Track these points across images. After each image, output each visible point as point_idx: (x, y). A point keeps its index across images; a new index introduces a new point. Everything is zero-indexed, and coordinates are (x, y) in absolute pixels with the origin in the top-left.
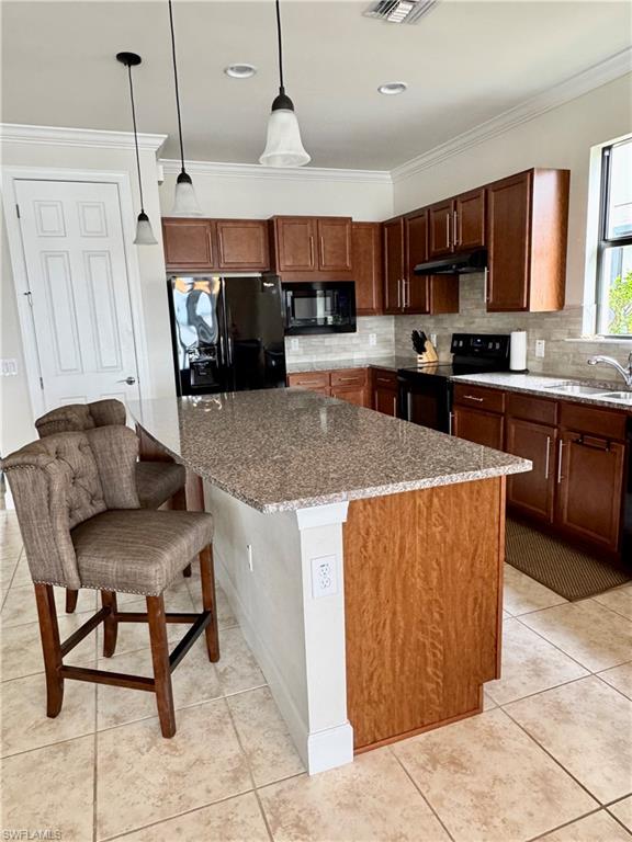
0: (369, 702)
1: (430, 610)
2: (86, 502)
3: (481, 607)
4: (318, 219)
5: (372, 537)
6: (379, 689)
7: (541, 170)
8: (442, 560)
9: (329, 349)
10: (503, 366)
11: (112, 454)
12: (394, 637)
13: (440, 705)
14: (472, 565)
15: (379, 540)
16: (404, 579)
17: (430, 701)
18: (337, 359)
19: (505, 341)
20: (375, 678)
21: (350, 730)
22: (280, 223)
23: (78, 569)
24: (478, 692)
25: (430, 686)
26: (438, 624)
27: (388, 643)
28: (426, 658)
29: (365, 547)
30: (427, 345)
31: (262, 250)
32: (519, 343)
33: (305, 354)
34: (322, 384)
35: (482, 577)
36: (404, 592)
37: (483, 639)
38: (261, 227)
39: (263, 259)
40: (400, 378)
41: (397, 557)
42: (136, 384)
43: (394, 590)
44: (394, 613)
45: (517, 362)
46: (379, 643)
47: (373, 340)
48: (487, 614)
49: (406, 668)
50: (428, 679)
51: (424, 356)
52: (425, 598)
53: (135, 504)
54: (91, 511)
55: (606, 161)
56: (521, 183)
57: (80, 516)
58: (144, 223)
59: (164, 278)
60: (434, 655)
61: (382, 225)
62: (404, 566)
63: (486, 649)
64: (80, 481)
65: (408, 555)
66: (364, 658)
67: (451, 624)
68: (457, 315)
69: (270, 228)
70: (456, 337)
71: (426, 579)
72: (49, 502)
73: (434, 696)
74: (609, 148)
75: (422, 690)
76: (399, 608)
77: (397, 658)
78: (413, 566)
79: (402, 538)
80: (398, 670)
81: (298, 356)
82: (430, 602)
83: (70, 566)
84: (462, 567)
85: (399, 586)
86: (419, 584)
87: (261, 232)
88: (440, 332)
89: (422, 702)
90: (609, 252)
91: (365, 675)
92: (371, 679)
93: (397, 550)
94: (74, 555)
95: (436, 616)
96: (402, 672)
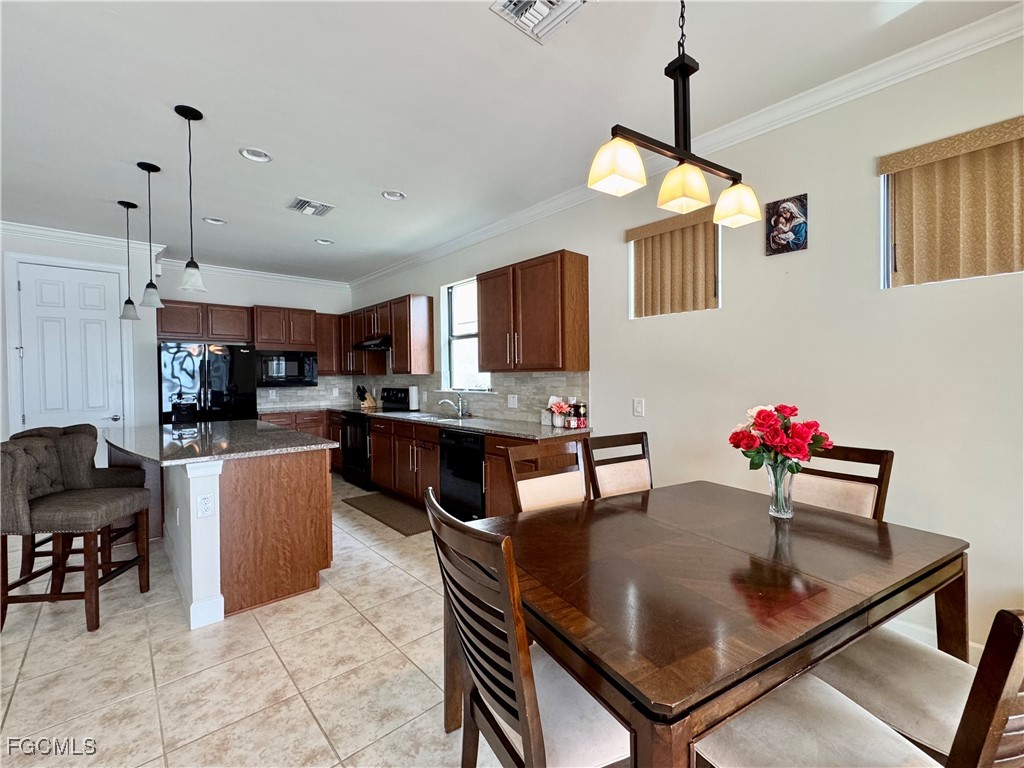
0: (238, 582)
1: (281, 527)
2: (47, 485)
3: (316, 524)
4: (289, 309)
5: (240, 483)
6: (245, 575)
7: (415, 296)
8: (288, 497)
9: (301, 399)
10: (407, 410)
11: (74, 452)
12: (256, 542)
13: (288, 585)
14: (309, 501)
15: (245, 486)
16: (263, 509)
17: (283, 582)
18: (307, 405)
19: (406, 392)
20: (242, 567)
21: (222, 599)
22: (259, 310)
23: (31, 520)
24: (316, 576)
25: (281, 573)
26: (286, 535)
27: (252, 546)
28: (278, 556)
29: (236, 489)
30: (367, 395)
31: (246, 328)
32: (413, 392)
33: (281, 401)
34: (288, 422)
35: (316, 508)
36: (262, 515)
37: (317, 544)
38: (246, 313)
39: (247, 335)
40: (344, 417)
41: (257, 496)
42: (120, 422)
43: (255, 514)
44: (256, 529)
45: (414, 405)
46: (245, 546)
47: (336, 392)
48: (320, 529)
49: (265, 561)
50: (280, 568)
51: (365, 402)
52: (278, 519)
53: (89, 486)
54: (49, 490)
55: (450, 295)
56: (404, 301)
57: (39, 492)
58: (130, 306)
59: (155, 342)
60: (284, 553)
61: (340, 316)
62: (262, 501)
63: (320, 550)
64: (43, 470)
65: (265, 494)
66: (234, 556)
67: (295, 535)
68: (385, 377)
69: (252, 312)
70: (384, 390)
71: (278, 509)
72: (12, 477)
73: (284, 579)
74: (451, 288)
75: (276, 575)
76: (259, 525)
77: (258, 556)
78: (268, 501)
79: (261, 485)
80: (258, 563)
81: (274, 402)
82: (280, 522)
83: (25, 520)
84: (302, 502)
85: (259, 513)
86: (273, 510)
87: (245, 315)
88: (375, 387)
89: (276, 583)
90: (455, 343)
91: (235, 566)
92: (239, 568)
93: (257, 492)
94: (28, 511)
95: (285, 530)
96: (261, 564)
